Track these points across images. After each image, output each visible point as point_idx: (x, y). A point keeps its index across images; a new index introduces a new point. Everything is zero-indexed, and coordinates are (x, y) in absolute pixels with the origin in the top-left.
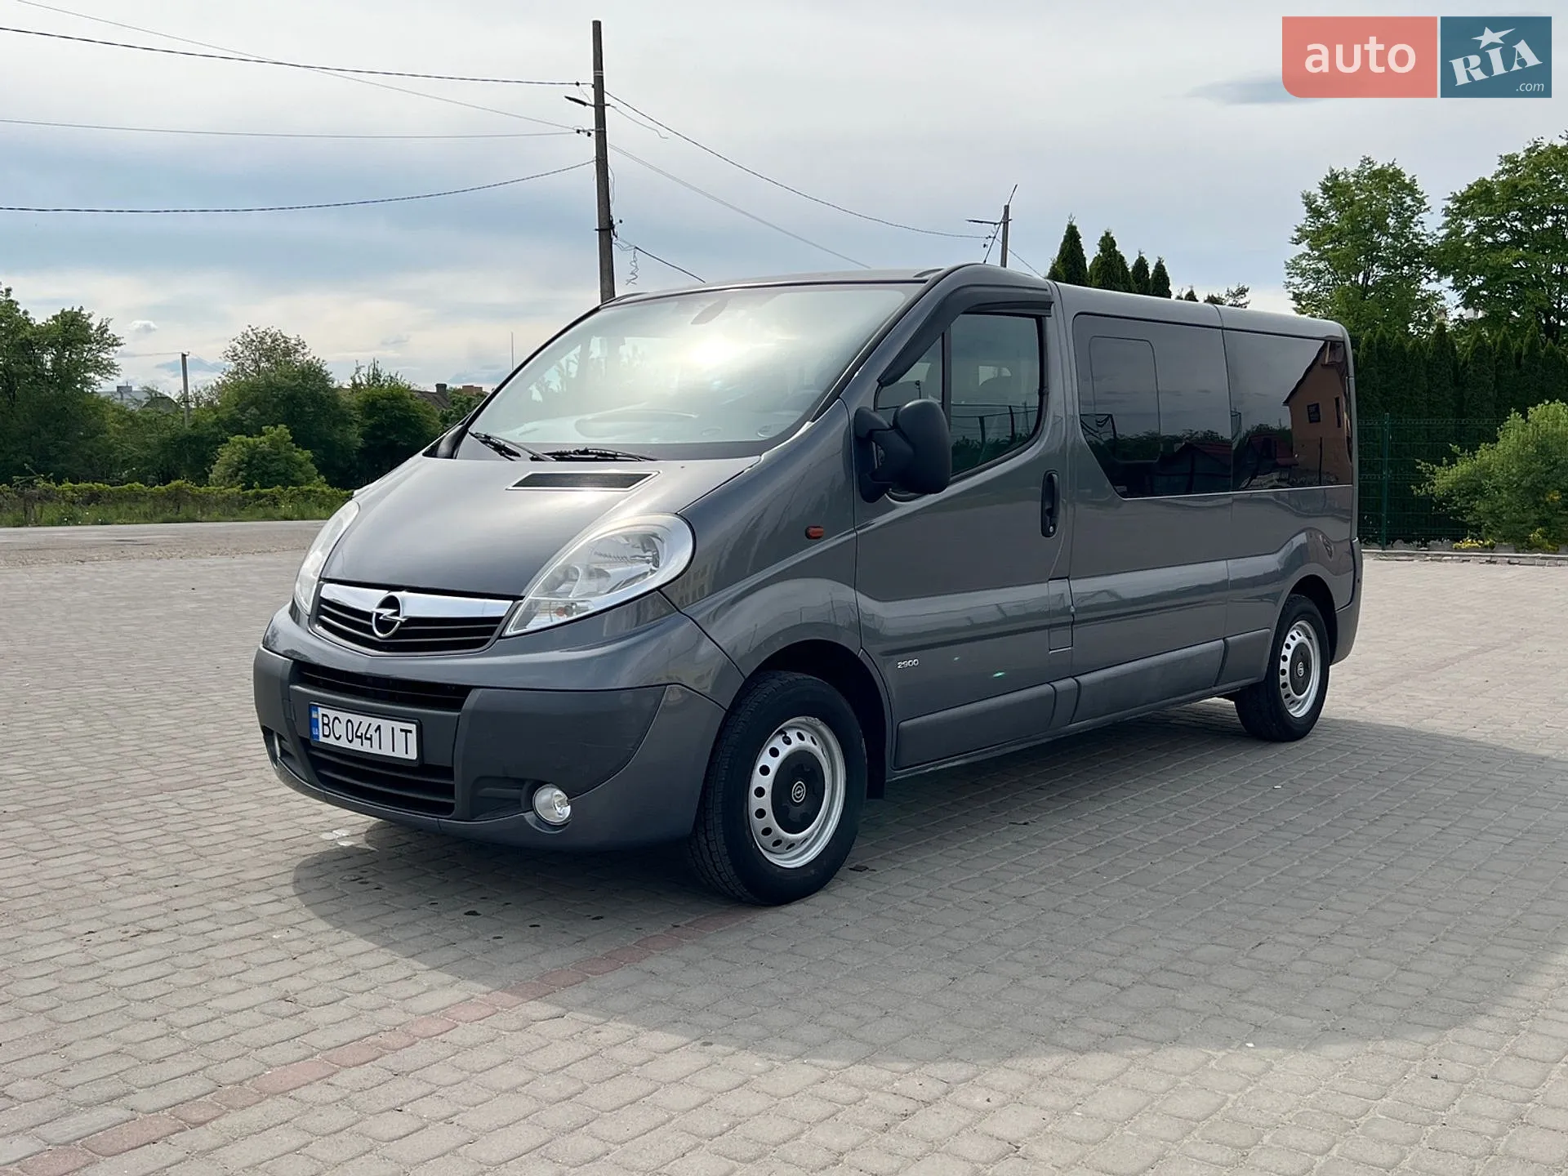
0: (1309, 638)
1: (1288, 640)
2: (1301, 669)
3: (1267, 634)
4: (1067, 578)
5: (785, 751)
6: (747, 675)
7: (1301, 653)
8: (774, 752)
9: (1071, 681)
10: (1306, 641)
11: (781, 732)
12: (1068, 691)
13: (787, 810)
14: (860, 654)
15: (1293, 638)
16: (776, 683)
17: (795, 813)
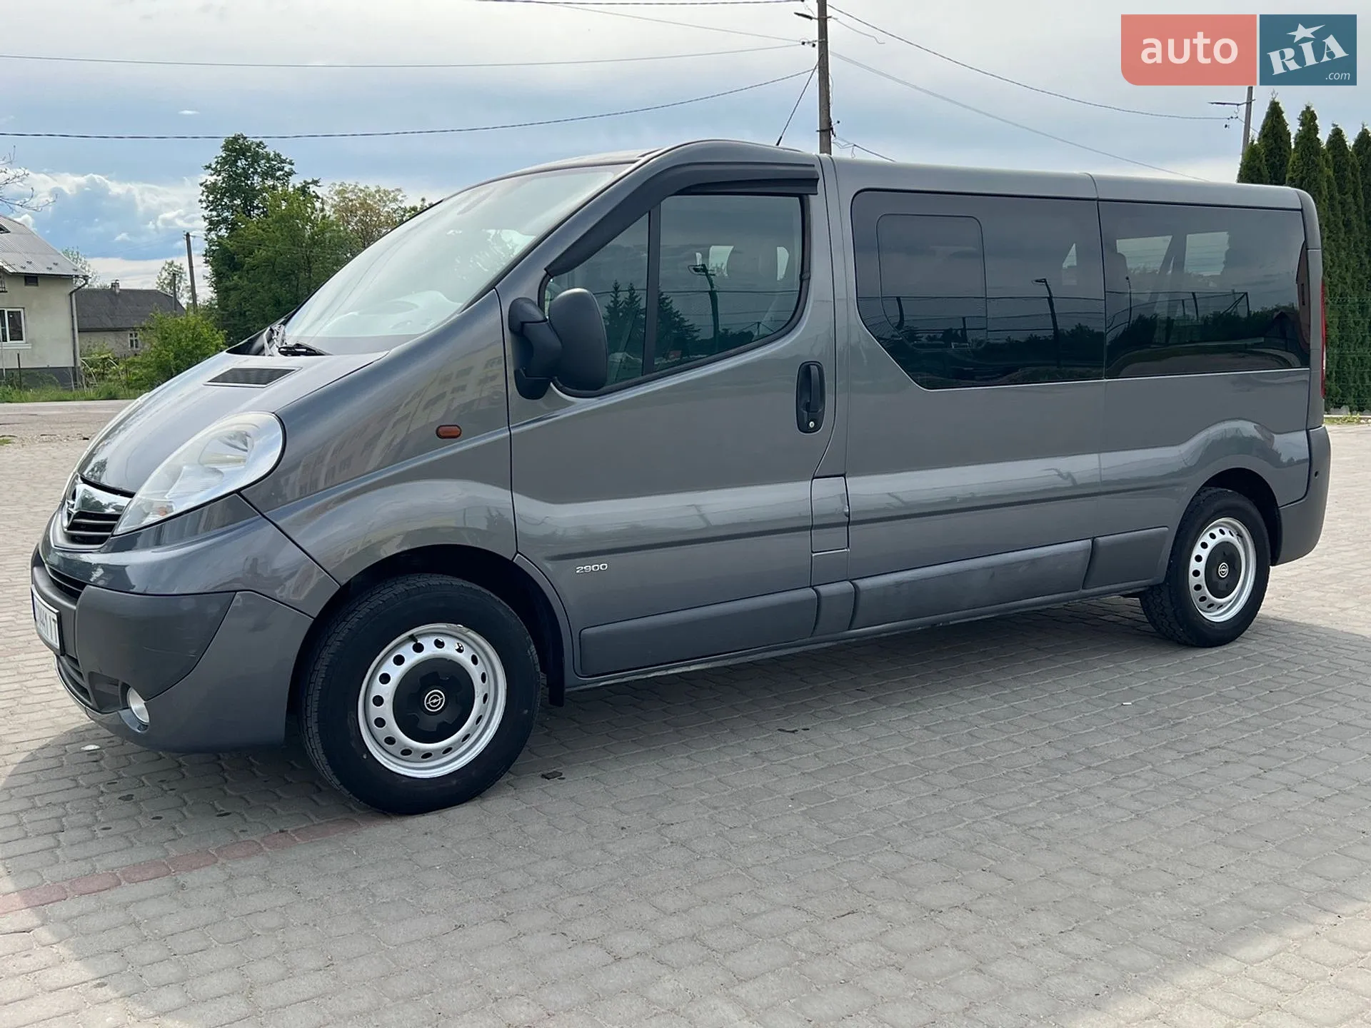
0: (1240, 535)
1: (1205, 538)
2: (1223, 570)
3: (1163, 535)
4: (843, 475)
5: (412, 658)
6: (344, 582)
7: (1224, 553)
8: (399, 660)
9: (847, 586)
10: (1234, 540)
11: (412, 638)
12: (842, 596)
13: (417, 720)
14: (518, 560)
15: (1213, 536)
16: (400, 588)
17: (430, 724)
